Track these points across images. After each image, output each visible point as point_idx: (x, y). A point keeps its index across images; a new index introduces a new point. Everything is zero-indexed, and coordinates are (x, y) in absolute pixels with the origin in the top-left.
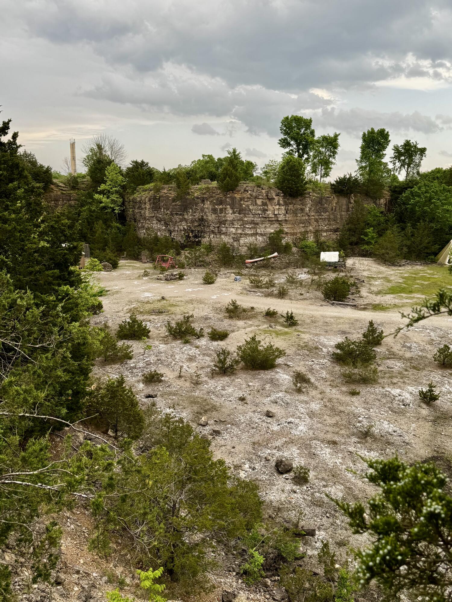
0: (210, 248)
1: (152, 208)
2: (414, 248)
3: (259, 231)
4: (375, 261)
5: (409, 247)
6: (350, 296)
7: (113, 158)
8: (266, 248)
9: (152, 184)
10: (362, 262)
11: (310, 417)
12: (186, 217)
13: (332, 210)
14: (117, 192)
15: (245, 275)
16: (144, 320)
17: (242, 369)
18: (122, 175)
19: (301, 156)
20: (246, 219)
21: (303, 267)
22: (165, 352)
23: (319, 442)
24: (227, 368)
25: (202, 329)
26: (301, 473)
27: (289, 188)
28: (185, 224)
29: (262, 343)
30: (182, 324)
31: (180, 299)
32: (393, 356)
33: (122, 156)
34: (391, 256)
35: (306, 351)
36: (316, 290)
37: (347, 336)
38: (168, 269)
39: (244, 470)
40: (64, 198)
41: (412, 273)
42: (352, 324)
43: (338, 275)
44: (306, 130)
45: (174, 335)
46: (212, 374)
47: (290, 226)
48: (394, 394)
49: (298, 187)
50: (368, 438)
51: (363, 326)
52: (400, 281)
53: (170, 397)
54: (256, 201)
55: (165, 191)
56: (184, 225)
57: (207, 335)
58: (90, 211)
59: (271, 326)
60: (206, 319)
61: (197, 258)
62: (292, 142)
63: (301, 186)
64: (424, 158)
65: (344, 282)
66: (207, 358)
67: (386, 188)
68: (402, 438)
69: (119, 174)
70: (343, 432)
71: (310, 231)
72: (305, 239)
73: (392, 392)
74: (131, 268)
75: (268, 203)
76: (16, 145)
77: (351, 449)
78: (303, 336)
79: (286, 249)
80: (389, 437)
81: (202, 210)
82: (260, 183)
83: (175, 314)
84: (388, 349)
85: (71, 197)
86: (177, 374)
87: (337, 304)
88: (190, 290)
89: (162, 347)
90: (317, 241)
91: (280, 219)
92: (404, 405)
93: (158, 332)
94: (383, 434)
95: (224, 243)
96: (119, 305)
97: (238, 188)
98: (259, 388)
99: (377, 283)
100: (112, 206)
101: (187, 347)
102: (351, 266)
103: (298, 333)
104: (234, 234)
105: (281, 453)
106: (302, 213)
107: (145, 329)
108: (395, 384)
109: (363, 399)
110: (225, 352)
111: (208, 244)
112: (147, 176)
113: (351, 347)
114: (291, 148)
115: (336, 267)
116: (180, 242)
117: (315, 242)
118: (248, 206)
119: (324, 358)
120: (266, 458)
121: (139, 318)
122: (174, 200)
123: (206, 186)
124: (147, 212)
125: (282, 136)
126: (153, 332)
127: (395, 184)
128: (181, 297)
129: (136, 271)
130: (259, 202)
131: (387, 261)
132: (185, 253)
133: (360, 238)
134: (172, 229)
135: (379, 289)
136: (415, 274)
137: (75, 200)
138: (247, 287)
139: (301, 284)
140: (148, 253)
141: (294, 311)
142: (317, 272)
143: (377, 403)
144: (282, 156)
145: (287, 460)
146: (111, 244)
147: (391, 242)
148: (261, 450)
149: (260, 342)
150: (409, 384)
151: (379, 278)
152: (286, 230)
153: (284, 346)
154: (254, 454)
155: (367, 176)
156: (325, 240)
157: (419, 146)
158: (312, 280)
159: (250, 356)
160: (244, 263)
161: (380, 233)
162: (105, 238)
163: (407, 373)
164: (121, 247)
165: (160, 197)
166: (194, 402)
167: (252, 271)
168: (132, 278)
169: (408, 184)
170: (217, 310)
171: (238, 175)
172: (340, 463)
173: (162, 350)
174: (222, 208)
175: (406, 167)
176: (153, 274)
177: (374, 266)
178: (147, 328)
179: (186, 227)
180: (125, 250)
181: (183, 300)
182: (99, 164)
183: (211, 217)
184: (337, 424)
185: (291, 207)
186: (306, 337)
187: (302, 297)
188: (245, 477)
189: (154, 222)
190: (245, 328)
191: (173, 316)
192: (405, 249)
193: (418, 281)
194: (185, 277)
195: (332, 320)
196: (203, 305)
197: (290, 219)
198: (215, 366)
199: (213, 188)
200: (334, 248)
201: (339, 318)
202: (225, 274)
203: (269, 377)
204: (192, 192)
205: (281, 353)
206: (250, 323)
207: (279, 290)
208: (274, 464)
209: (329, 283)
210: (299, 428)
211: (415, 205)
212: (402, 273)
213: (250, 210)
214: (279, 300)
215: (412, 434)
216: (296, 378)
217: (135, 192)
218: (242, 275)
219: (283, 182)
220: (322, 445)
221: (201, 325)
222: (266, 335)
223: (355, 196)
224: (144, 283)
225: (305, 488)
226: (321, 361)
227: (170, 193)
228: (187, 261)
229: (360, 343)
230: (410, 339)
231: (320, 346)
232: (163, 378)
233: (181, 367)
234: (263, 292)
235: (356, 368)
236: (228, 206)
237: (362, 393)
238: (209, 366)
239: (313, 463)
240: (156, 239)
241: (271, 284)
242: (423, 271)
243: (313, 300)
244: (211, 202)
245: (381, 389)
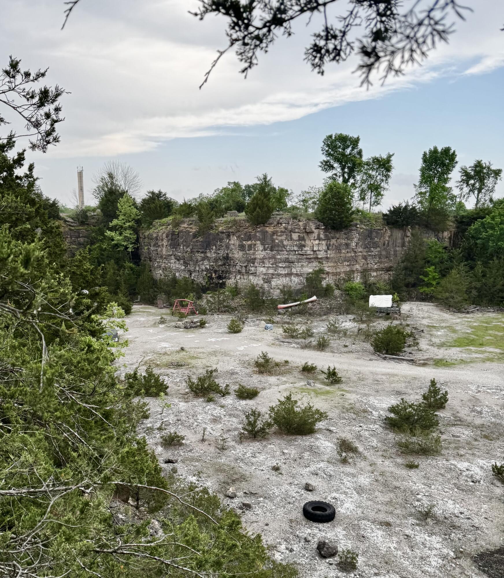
0: (236, 292)
1: (170, 245)
2: (486, 291)
3: (294, 271)
4: (437, 306)
5: (479, 290)
6: (406, 349)
7: (127, 188)
8: (302, 291)
9: (171, 218)
10: (420, 308)
11: (358, 493)
12: (209, 255)
13: (384, 245)
14: (130, 227)
15: (277, 323)
16: (161, 374)
17: (275, 433)
18: (136, 207)
19: (345, 181)
20: (279, 257)
21: (348, 314)
22: (186, 412)
23: (369, 523)
24: (258, 431)
25: (227, 386)
26: (348, 558)
27: (330, 219)
28: (207, 263)
29: (299, 403)
30: (205, 380)
31: (200, 350)
32: (459, 423)
33: (137, 186)
34: (456, 300)
35: (352, 414)
36: (364, 342)
37: (403, 397)
38: (188, 315)
39: (280, 552)
40: (72, 234)
41: (483, 322)
42: (409, 382)
43: (391, 323)
44: (353, 150)
45: (195, 392)
46: (240, 438)
47: (332, 264)
48: (461, 468)
49: (343, 218)
50: (429, 520)
51: (423, 386)
52: (469, 331)
53: (193, 463)
54: (291, 235)
55: (185, 225)
56: (206, 265)
57: (234, 393)
58: (101, 249)
59: (309, 384)
60: (232, 374)
61: (220, 303)
62: (336, 165)
63: (346, 217)
64: (498, 181)
65: (398, 332)
66: (234, 419)
67: (450, 218)
68: (470, 521)
69: (133, 207)
70: (398, 511)
71: (357, 270)
72: (350, 280)
73: (459, 466)
74: (145, 314)
75: (306, 237)
76: (33, 177)
77: (408, 532)
78: (348, 396)
79: (326, 292)
80: (455, 519)
81: (228, 247)
82: (296, 214)
83: (196, 367)
84: (454, 414)
85: (79, 234)
86: (199, 437)
87: (390, 359)
88: (213, 340)
89: (182, 405)
90: (365, 283)
91: (320, 256)
92: (473, 482)
93: (177, 388)
94: (447, 516)
95: (253, 285)
96: (133, 356)
97: (271, 221)
98: (296, 456)
99: (439, 333)
100: (125, 244)
101: (210, 406)
102: (408, 313)
103: (342, 393)
104: (265, 274)
105: (324, 534)
106: (347, 248)
107: (162, 384)
108: (461, 456)
109: (423, 473)
110: (255, 414)
111: (234, 286)
112: (164, 208)
113: (407, 410)
114: (334, 172)
115: (388, 314)
116: (201, 284)
117: (362, 283)
118: (282, 241)
119: (375, 422)
120: (305, 539)
121: (156, 371)
122: (195, 236)
123: (233, 218)
124: (164, 249)
125: (325, 158)
126: (172, 388)
127: (462, 213)
128: (203, 348)
129: (151, 318)
130: (295, 236)
131: (452, 307)
132: (208, 297)
133: (418, 278)
134: (192, 268)
135: (442, 340)
136: (486, 323)
137: (84, 237)
138: (280, 337)
139: (345, 334)
140: (164, 296)
141: (337, 366)
142: (364, 319)
143: (440, 479)
144: (323, 181)
145: (331, 542)
146: (123, 286)
147: (457, 284)
148: (300, 529)
149: (296, 402)
150: (479, 457)
151: (442, 328)
152: (327, 269)
153: (325, 407)
154: (291, 533)
155: (426, 204)
156: (375, 281)
157: (493, 168)
158: (359, 330)
159: (284, 418)
160: (276, 309)
161: (443, 273)
162: (117, 280)
163: (476, 443)
164: (135, 289)
165: (179, 233)
166: (220, 470)
167: (286, 318)
168: (147, 326)
169: (478, 213)
170: (245, 364)
171: (270, 205)
172: (395, 548)
173: (182, 409)
174: (251, 245)
175: (476, 192)
176: (170, 321)
177: (435, 312)
178: (165, 383)
179: (208, 267)
180: (139, 294)
181: (205, 351)
182: (111, 196)
183: (237, 255)
184: (391, 501)
185: (333, 241)
186: (352, 398)
187: (346, 349)
188: (281, 560)
189: (172, 261)
190: (277, 385)
191: (194, 370)
192: (474, 293)
193: (491, 332)
194: (206, 325)
195: (384, 377)
196: (229, 358)
197: (331, 256)
198: (244, 429)
199: (240, 220)
200: (385, 290)
201: (394, 375)
202: (254, 322)
203: (307, 444)
204: (216, 226)
205: (322, 416)
206: (284, 379)
207: (319, 341)
208: (315, 546)
209: (379, 332)
210: (345, 505)
211: (488, 239)
212: (470, 322)
213: (284, 246)
214: (318, 353)
215: (483, 516)
216: (341, 446)
217: (151, 226)
218: (273, 323)
219: (325, 212)
220: (373, 526)
221: (226, 381)
222: (304, 394)
223: (412, 228)
224: (161, 332)
225: (353, 575)
226: (371, 426)
227: (191, 228)
228: (209, 307)
229: (420, 405)
230: (481, 402)
231: (369, 409)
232: (184, 442)
233: (205, 429)
234: (298, 343)
235: (414, 436)
236: (258, 242)
237: (421, 466)
238: (236, 429)
239: (362, 547)
240: (175, 280)
241: (308, 334)
242: (497, 319)
243: (360, 353)
244: (238, 237)
245: (444, 462)
